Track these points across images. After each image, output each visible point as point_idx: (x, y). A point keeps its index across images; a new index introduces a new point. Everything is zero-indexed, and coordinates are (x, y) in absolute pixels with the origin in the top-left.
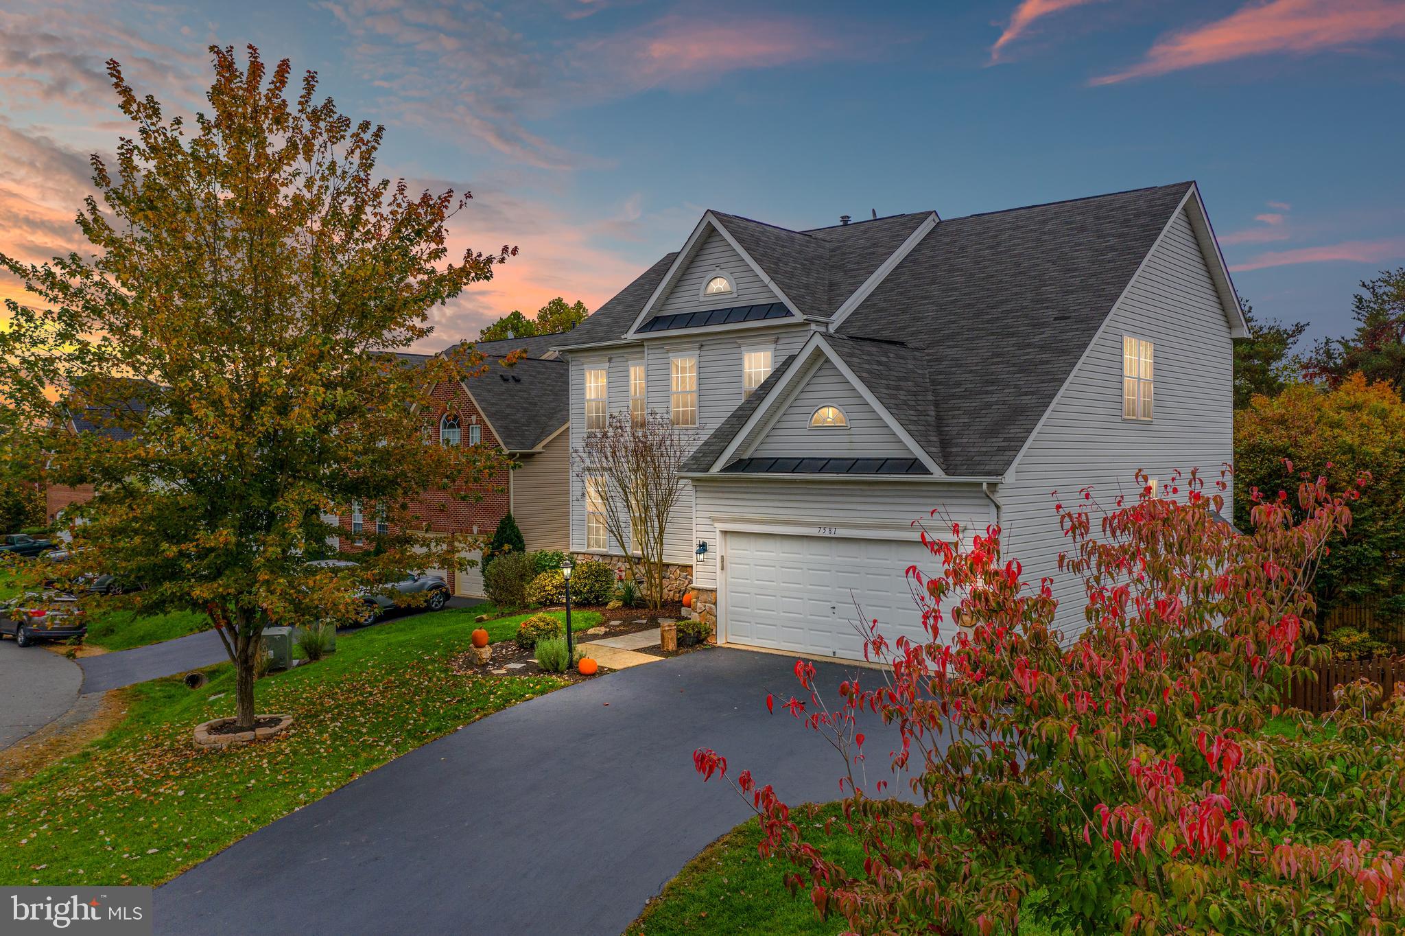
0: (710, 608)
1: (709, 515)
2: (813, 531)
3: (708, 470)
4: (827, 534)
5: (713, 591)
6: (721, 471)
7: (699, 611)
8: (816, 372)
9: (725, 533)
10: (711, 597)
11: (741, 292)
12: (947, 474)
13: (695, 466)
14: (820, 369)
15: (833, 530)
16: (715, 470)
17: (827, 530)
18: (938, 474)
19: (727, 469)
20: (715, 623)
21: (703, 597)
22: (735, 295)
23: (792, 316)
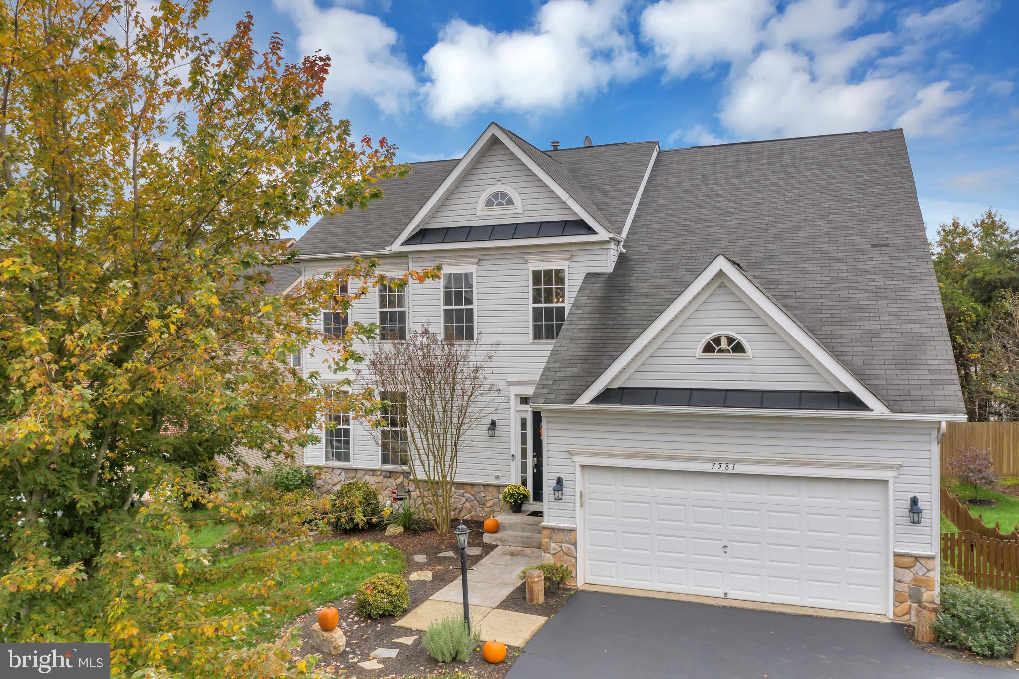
0: (569, 549)
1: (564, 447)
2: (707, 467)
3: (572, 401)
4: (723, 470)
5: (572, 530)
6: (592, 402)
7: (552, 551)
8: (708, 297)
9: (583, 467)
10: (568, 537)
11: (527, 207)
12: (893, 411)
13: (552, 396)
14: (713, 294)
15: (731, 467)
16: (584, 401)
17: (724, 466)
18: (878, 409)
19: (598, 399)
20: (575, 565)
21: (560, 536)
22: (519, 210)
23: (595, 233)
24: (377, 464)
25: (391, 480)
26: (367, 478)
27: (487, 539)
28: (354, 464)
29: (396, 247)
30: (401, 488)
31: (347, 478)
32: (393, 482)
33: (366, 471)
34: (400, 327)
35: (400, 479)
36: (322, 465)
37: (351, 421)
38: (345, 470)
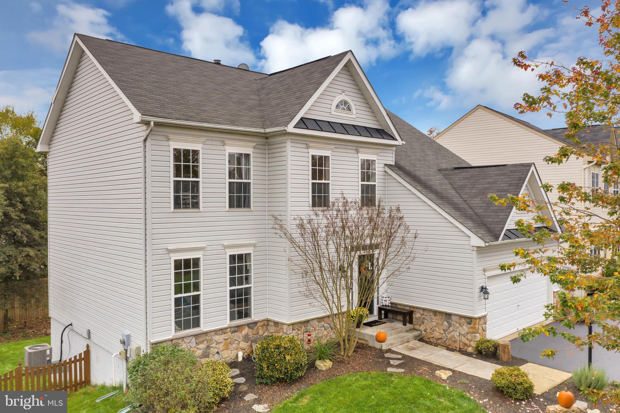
0: (485, 327)
5: (486, 316)
7: (480, 332)
10: (485, 320)
11: (357, 115)
16: (501, 239)
21: (482, 321)
22: (354, 116)
23: (397, 140)
24: (226, 322)
25: (238, 334)
26: (217, 338)
27: (385, 346)
28: (204, 327)
29: (290, 128)
30: (246, 338)
31: (197, 344)
32: (239, 335)
33: (216, 332)
34: (245, 197)
35: (246, 331)
36: (170, 337)
37: (202, 286)
38: (196, 336)
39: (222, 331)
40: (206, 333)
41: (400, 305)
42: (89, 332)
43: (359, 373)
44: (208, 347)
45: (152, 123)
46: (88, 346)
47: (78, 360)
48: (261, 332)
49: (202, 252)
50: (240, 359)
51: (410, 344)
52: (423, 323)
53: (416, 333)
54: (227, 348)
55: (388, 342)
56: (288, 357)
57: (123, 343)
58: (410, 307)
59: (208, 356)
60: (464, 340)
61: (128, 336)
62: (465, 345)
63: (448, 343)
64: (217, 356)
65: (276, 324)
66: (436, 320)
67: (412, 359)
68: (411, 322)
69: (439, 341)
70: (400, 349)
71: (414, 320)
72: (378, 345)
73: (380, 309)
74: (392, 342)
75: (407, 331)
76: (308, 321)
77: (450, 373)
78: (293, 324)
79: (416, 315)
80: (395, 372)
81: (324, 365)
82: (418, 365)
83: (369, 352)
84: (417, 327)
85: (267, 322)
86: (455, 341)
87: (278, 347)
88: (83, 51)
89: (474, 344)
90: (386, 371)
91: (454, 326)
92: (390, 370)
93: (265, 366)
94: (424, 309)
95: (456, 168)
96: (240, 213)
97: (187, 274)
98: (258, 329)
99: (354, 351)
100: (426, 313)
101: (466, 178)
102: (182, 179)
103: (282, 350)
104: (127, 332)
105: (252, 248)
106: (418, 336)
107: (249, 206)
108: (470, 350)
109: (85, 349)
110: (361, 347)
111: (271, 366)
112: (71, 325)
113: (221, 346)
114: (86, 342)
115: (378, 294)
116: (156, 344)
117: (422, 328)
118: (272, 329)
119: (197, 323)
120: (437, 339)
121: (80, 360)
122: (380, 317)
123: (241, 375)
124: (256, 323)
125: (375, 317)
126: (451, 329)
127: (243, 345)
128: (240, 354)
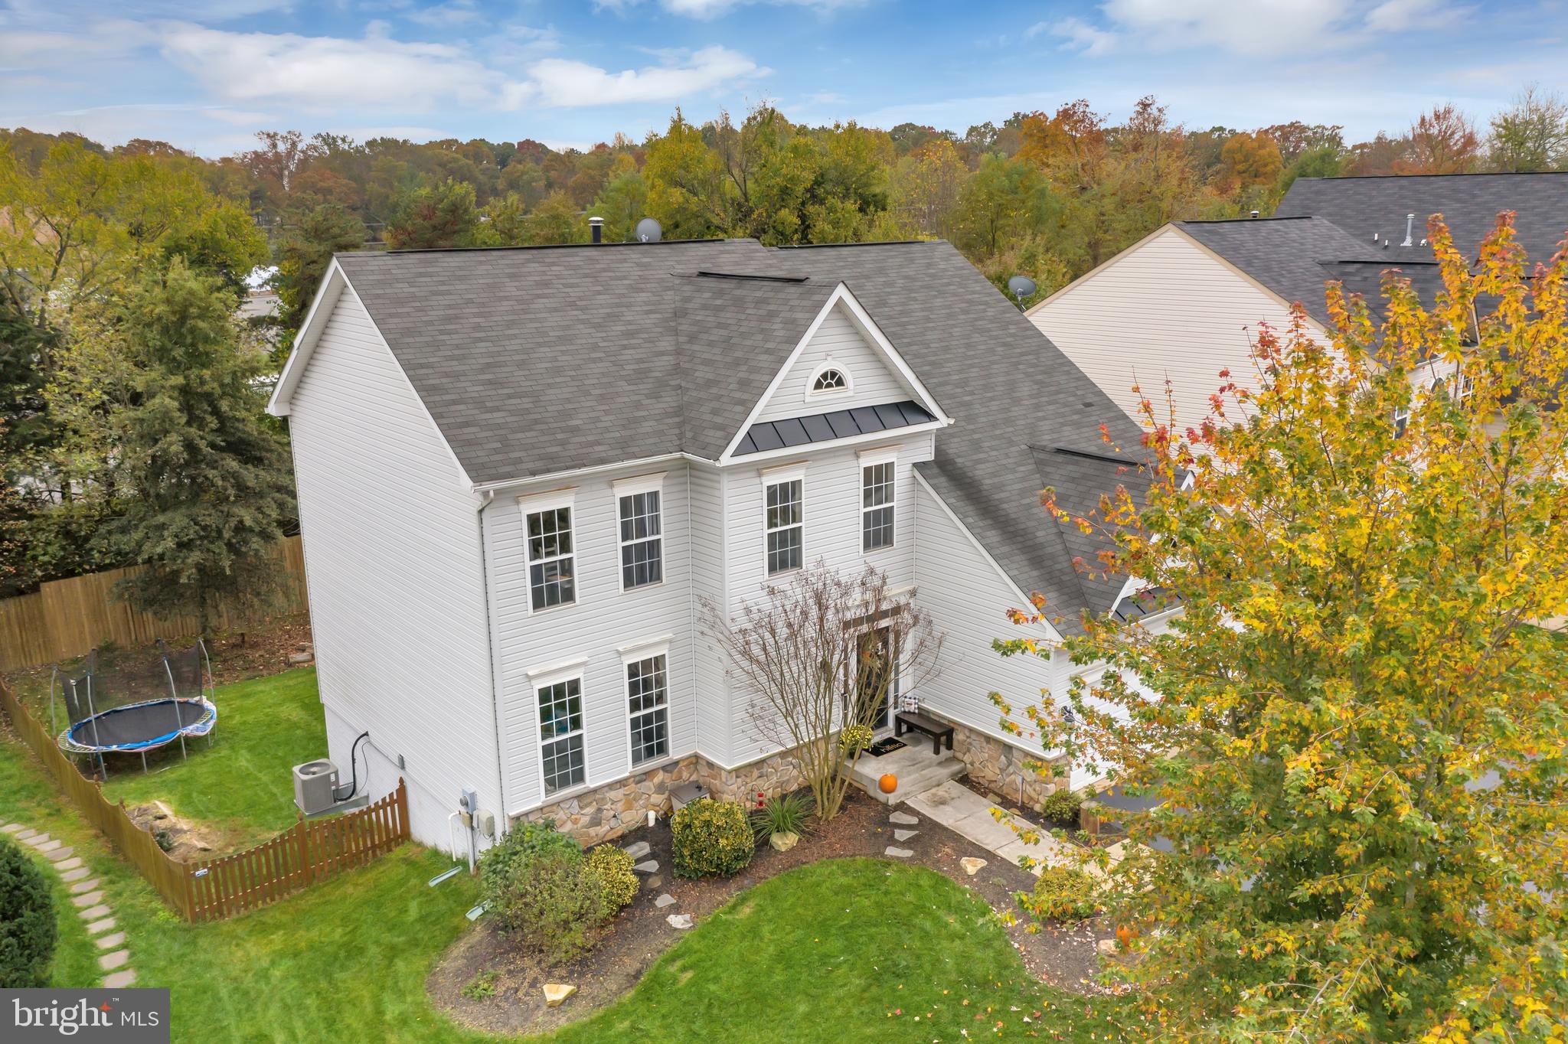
11: (858, 389)
22: (851, 393)
23: (936, 419)
24: (626, 768)
25: (646, 783)
26: (612, 795)
27: (892, 799)
28: (591, 781)
29: (726, 459)
30: (660, 788)
31: (581, 808)
32: (649, 785)
33: (611, 786)
34: (652, 564)
35: (660, 777)
36: (539, 804)
37: (584, 721)
38: (579, 797)
39: (622, 783)
40: (595, 791)
41: (934, 714)
42: (402, 760)
43: (838, 860)
44: (600, 810)
45: (492, 494)
46: (401, 781)
47: (388, 804)
48: (685, 775)
49: (582, 669)
50: (651, 823)
51: (941, 792)
52: (969, 750)
53: (956, 767)
54: (629, 806)
55: (899, 791)
56: (723, 842)
57: (465, 803)
58: (950, 721)
59: (599, 824)
60: (1029, 790)
61: (473, 795)
62: (1031, 798)
63: (1005, 790)
64: (613, 822)
65: (711, 765)
66: (988, 751)
67: (935, 826)
68: (949, 747)
69: (992, 785)
70: (920, 802)
71: (955, 743)
72: (882, 797)
73: (899, 720)
74: (909, 789)
75: (940, 764)
76: (763, 761)
77: (982, 863)
78: (737, 770)
79: (959, 737)
80: (898, 858)
81: (784, 842)
82: (941, 842)
83: (864, 810)
84: (959, 755)
85: (696, 760)
86: (1017, 790)
87: (708, 824)
88: (346, 286)
89: (1043, 800)
90: (883, 855)
91: (1017, 766)
92: (891, 851)
93: (686, 852)
94: (971, 730)
95: (1059, 451)
96: (645, 593)
97: (561, 706)
98: (680, 772)
99: (842, 808)
100: (973, 737)
101: (1073, 480)
102: (545, 560)
103: (713, 829)
104: (471, 788)
105: (667, 646)
106: (960, 772)
107: (659, 578)
108: (1038, 808)
109: (397, 786)
110: (856, 796)
111: (697, 854)
112: (366, 734)
113: (620, 806)
114: (398, 774)
115: (896, 690)
116: (518, 818)
117: (967, 758)
118: (704, 771)
119: (579, 777)
120: (991, 782)
121: (392, 803)
122: (899, 733)
123: (652, 856)
124: (676, 763)
125: (889, 731)
126: (1011, 769)
127: (658, 799)
128: (652, 815)
